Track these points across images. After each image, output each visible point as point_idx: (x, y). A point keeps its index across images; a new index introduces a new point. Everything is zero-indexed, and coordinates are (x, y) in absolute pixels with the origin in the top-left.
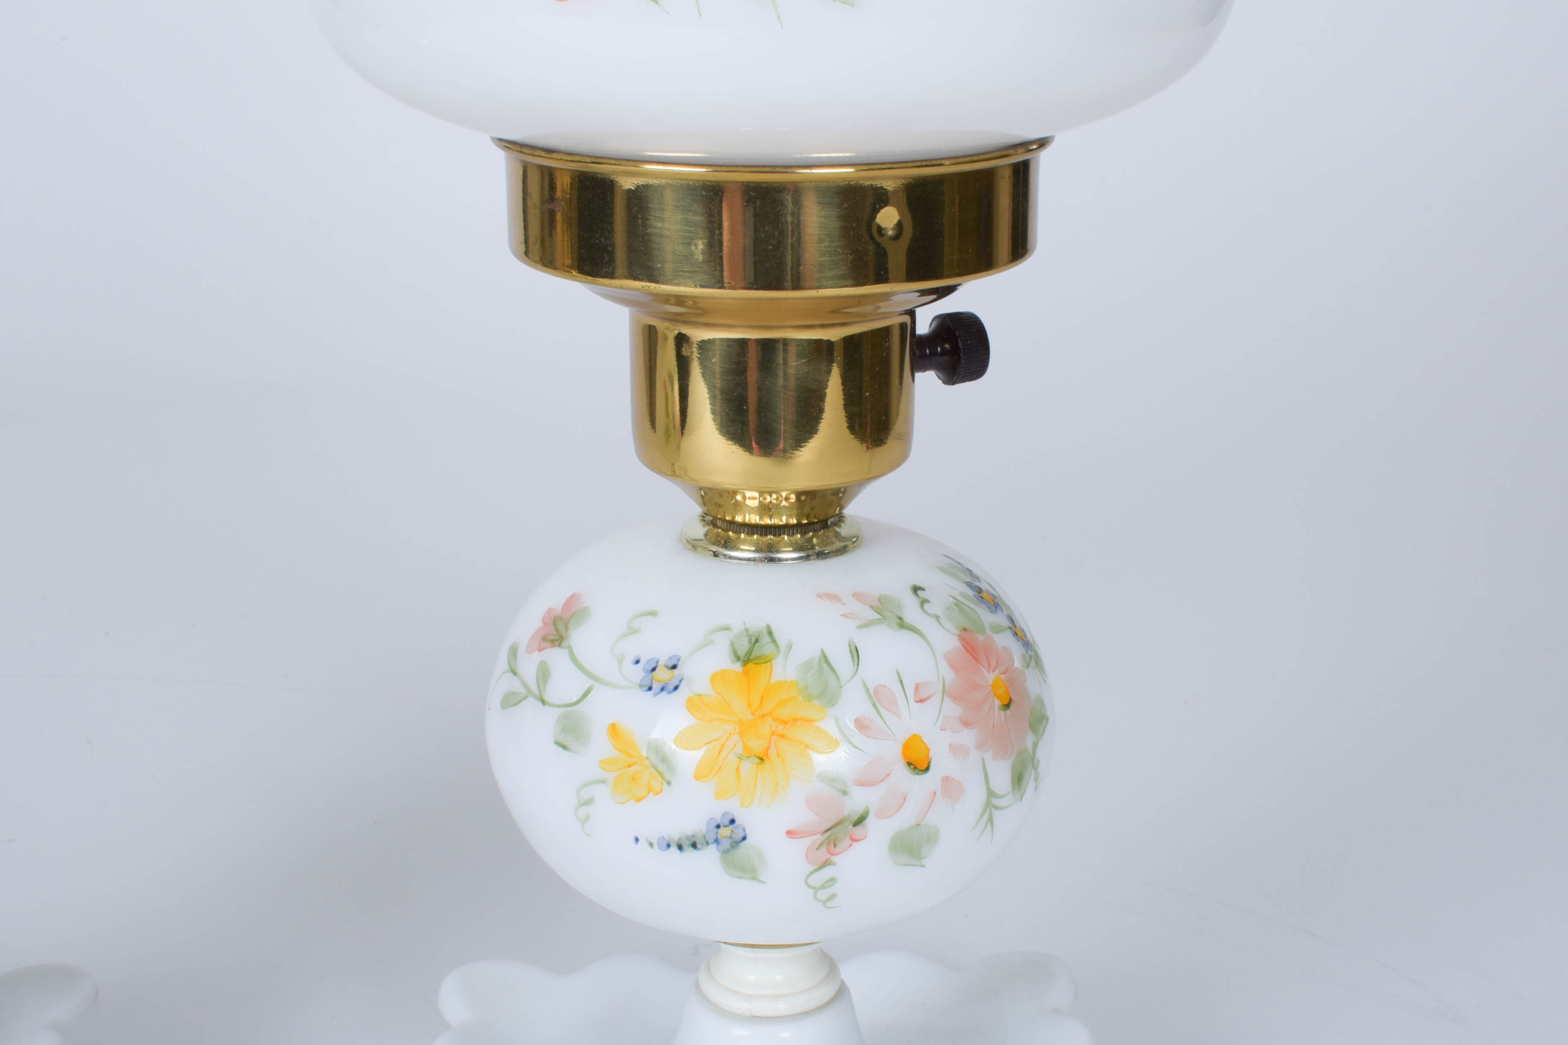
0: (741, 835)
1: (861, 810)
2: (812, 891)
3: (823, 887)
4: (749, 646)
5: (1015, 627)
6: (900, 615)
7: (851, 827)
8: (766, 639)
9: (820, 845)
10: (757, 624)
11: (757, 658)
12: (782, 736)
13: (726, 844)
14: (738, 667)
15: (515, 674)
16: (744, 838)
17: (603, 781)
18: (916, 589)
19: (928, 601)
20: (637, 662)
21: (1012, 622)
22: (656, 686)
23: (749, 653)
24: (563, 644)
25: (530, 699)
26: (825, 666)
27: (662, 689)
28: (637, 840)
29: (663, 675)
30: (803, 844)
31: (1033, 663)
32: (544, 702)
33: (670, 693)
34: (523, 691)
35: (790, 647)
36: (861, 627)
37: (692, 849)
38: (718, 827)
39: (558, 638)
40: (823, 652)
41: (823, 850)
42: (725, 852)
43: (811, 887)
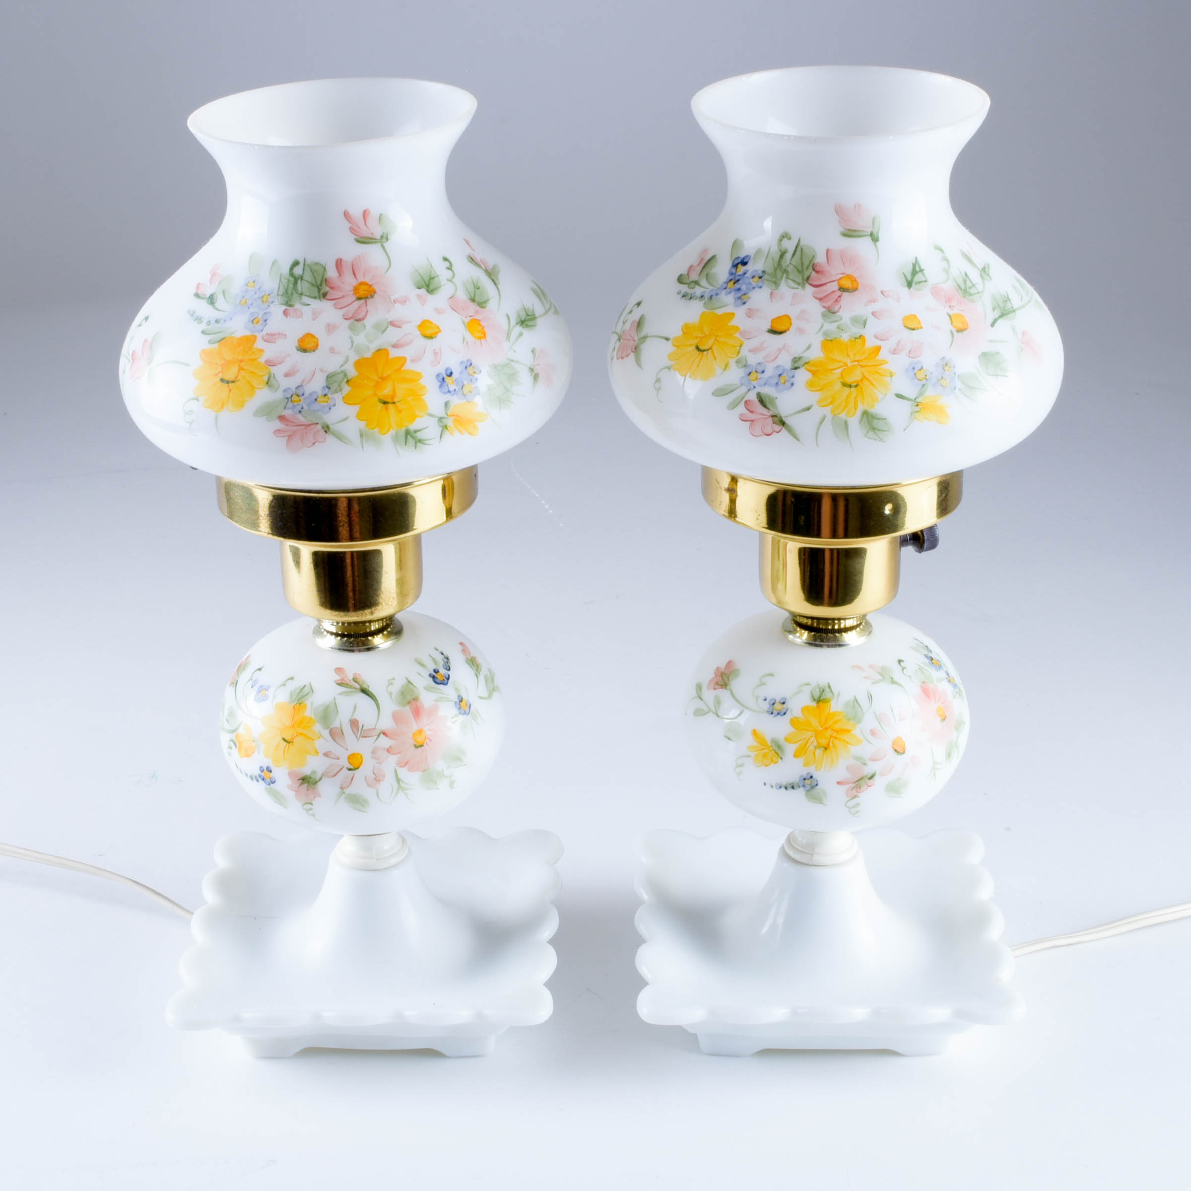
0: (816, 783)
1: (872, 772)
2: (848, 809)
3: (853, 807)
4: (819, 693)
5: (949, 677)
6: (892, 676)
7: (867, 780)
8: (828, 690)
9: (853, 788)
10: (823, 682)
11: (824, 700)
12: (836, 738)
13: (808, 787)
14: (814, 704)
15: (701, 699)
16: (817, 785)
17: (749, 756)
18: (900, 661)
19: (905, 668)
20: (765, 700)
21: (948, 675)
22: (775, 712)
23: (820, 697)
24: (728, 687)
25: (711, 713)
26: (856, 704)
27: (778, 714)
28: (765, 784)
29: (778, 706)
30: (844, 788)
31: (958, 695)
32: (718, 716)
33: (782, 715)
34: (706, 709)
35: (839, 694)
36: (873, 683)
37: (792, 789)
38: (805, 779)
39: (724, 684)
40: (855, 696)
41: (854, 791)
42: (808, 791)
43: (848, 807)
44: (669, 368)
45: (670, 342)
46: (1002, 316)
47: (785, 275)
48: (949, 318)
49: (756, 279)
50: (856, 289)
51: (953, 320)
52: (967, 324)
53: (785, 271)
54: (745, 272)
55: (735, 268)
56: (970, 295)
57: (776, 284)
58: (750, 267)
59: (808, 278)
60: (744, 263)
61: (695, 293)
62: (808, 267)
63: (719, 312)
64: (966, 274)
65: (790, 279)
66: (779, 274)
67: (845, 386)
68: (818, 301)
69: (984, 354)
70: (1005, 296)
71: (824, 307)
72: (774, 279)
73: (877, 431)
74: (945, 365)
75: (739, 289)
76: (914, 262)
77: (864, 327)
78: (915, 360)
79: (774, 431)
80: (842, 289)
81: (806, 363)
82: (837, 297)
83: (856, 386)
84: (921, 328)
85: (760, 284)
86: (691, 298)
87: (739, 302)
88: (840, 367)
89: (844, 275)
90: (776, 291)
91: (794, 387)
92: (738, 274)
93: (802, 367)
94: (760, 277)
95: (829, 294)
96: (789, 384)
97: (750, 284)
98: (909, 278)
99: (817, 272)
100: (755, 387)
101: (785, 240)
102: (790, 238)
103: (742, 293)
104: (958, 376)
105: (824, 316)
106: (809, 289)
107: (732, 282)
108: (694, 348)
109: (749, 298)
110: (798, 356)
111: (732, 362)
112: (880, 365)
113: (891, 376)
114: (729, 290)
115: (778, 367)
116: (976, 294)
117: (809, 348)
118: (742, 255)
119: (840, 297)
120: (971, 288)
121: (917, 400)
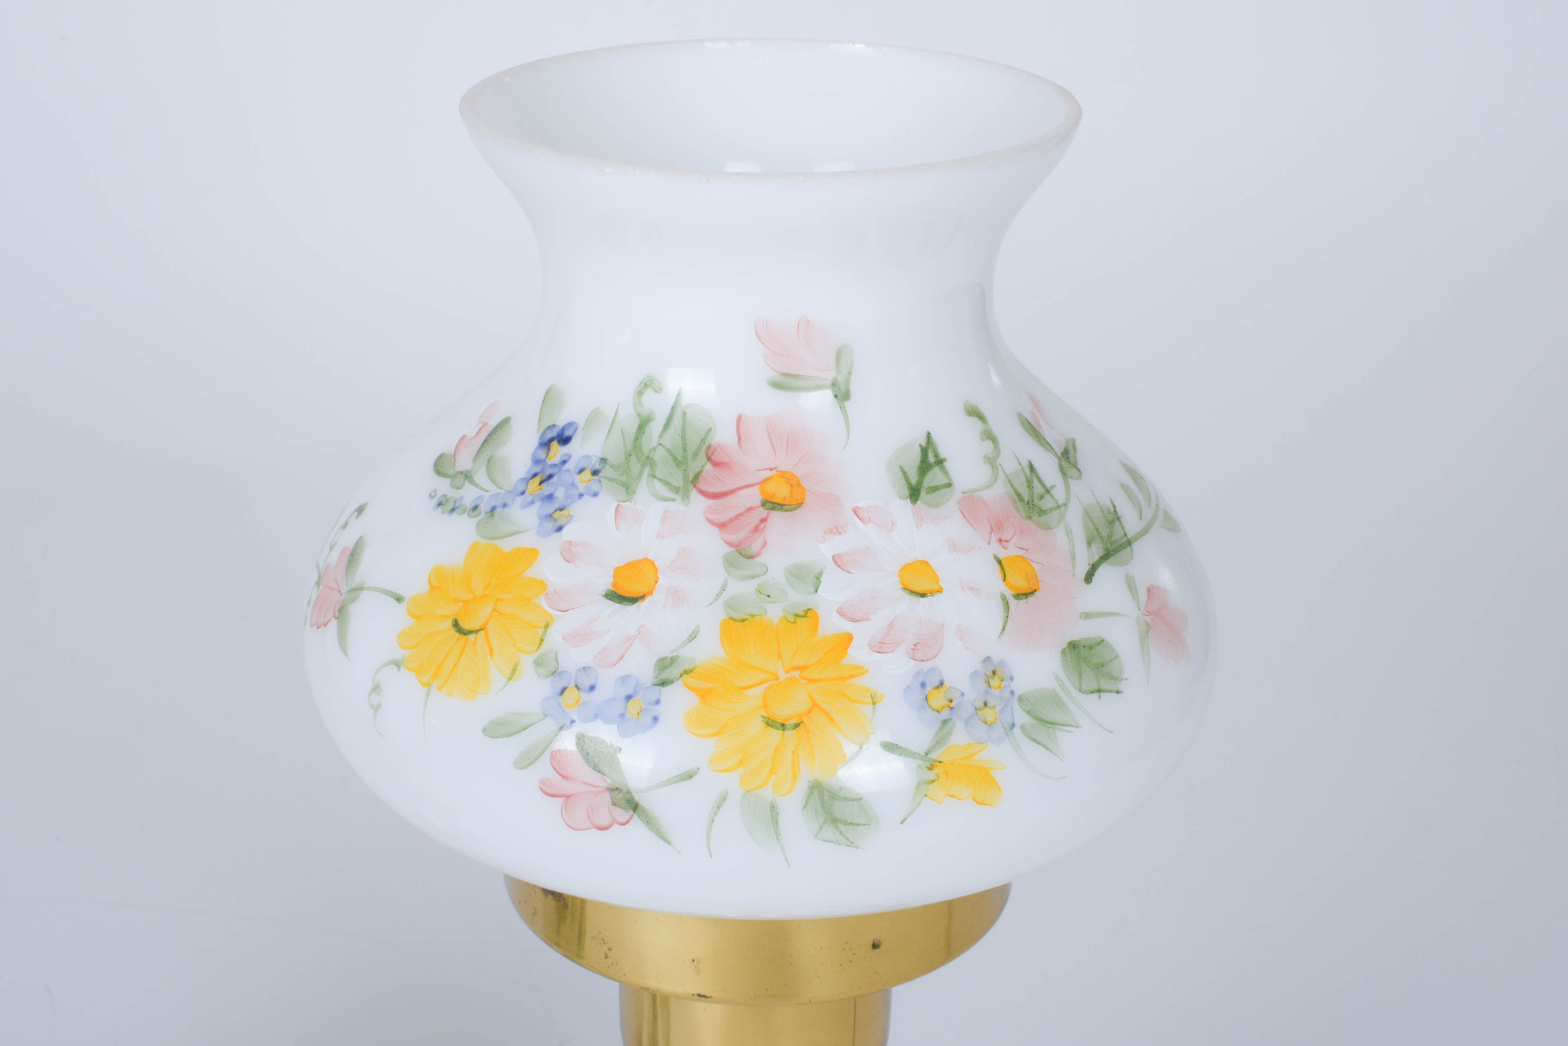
44: (397, 664)
45: (404, 605)
46: (1105, 557)
47: (647, 470)
48: (998, 566)
49: (587, 475)
50: (800, 505)
51: (1006, 572)
52: (1036, 578)
53: (649, 461)
54: (566, 458)
55: (545, 450)
56: (1042, 512)
57: (628, 488)
58: (576, 450)
59: (697, 477)
60: (564, 440)
61: (462, 498)
62: (696, 455)
63: (508, 545)
64: (1032, 467)
65: (660, 480)
66: (635, 465)
67: (772, 726)
68: (716, 529)
69: (1073, 646)
70: (1109, 512)
71: (729, 544)
72: (623, 479)
73: (842, 827)
74: (990, 674)
75: (550, 497)
76: (924, 444)
77: (816, 591)
78: (926, 666)
79: (614, 821)
80: (771, 505)
81: (686, 672)
82: (757, 522)
83: (797, 726)
84: (940, 591)
85: (595, 488)
86: (453, 510)
87: (550, 525)
88: (761, 683)
89: (774, 472)
90: (627, 504)
91: (659, 724)
92: (550, 461)
93: (677, 680)
94: (595, 473)
95: (741, 515)
96: (648, 719)
97: (573, 485)
98: (914, 479)
99: (716, 464)
100: (573, 721)
101: (649, 393)
102: (658, 390)
103: (556, 504)
104: (1020, 699)
105: (729, 563)
106: (698, 503)
107: (537, 480)
108: (449, 623)
109: (570, 518)
110: (669, 655)
111: (527, 662)
112: (852, 677)
113: (874, 703)
114: (530, 498)
115: (624, 679)
116: (1051, 510)
117: (693, 637)
118: (561, 423)
119: (763, 520)
120: (1041, 497)
121: (929, 756)
